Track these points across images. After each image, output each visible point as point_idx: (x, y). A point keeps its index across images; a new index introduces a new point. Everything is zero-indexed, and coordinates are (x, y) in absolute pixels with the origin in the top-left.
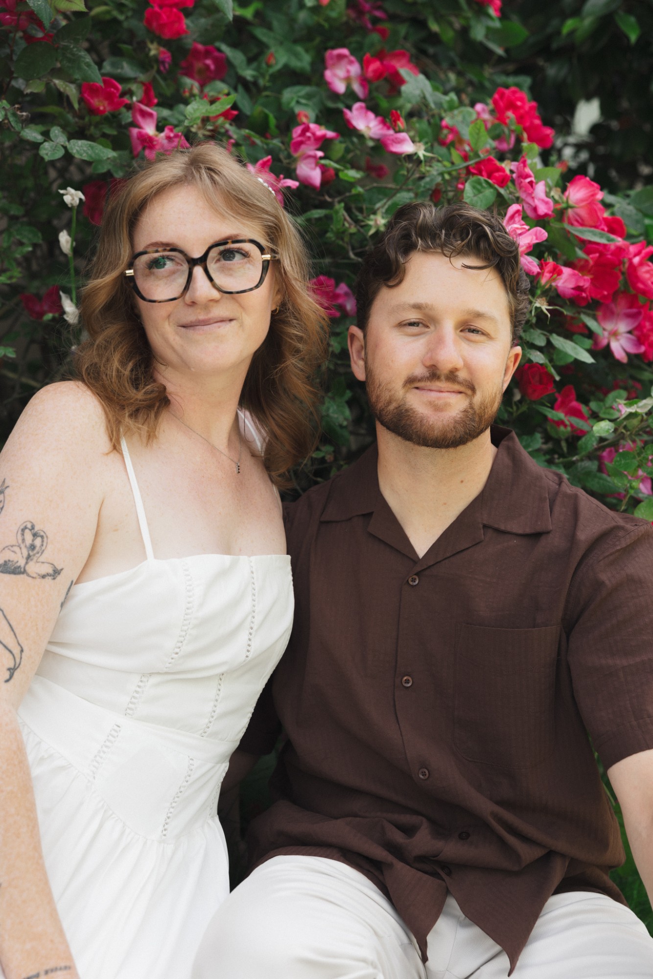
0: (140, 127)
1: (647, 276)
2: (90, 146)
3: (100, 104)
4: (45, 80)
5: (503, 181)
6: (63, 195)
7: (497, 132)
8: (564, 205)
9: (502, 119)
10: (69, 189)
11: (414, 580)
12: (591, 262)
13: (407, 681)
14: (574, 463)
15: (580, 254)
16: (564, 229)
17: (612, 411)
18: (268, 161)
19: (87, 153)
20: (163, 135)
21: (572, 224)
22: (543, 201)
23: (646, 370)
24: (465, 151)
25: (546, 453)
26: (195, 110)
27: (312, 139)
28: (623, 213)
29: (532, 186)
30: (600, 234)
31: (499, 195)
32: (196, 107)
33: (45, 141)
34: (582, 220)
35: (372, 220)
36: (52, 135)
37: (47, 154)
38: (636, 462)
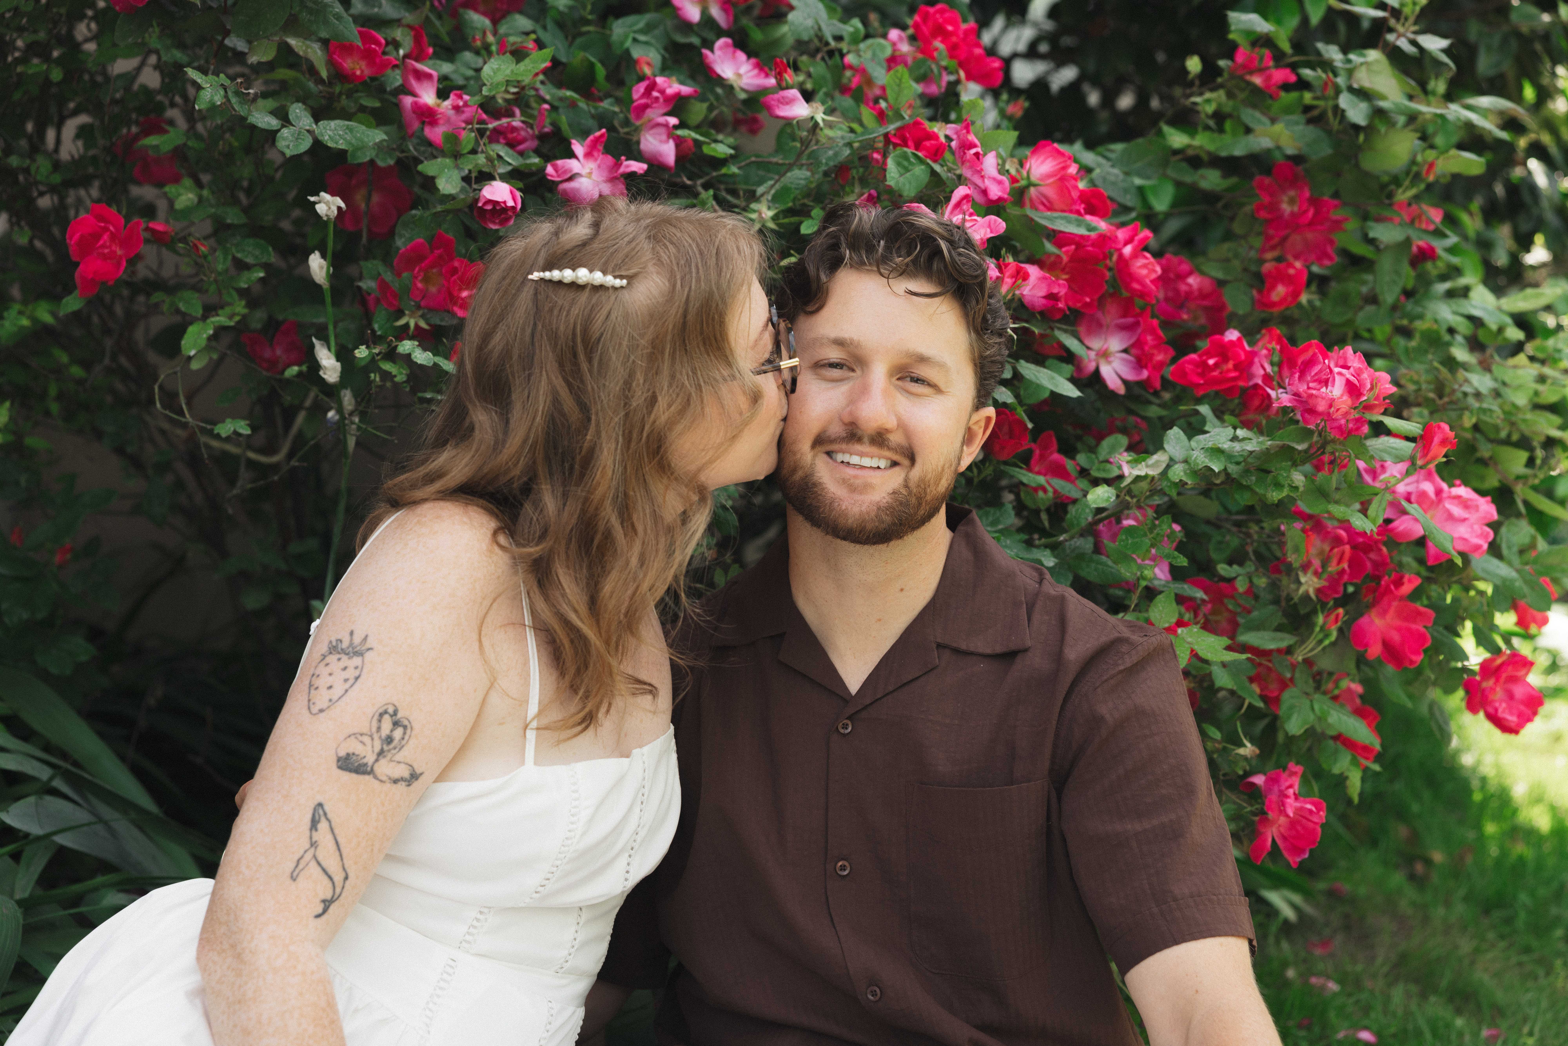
0: (414, 94)
1: (1144, 272)
2: (348, 127)
3: (356, 66)
4: (277, 38)
5: (937, 153)
6: (315, 203)
7: (922, 71)
8: (1023, 183)
9: (927, 52)
10: (323, 194)
11: (845, 727)
12: (1065, 258)
13: (843, 868)
14: (1061, 543)
15: (1050, 248)
16: (1027, 216)
17: (1108, 466)
18: (602, 135)
19: (345, 139)
20: (447, 103)
21: (1037, 209)
22: (994, 179)
23: (1150, 403)
24: (881, 108)
25: (1020, 530)
26: (495, 72)
27: (661, 100)
28: (1104, 179)
29: (978, 159)
30: (1077, 220)
31: (933, 173)
32: (495, 66)
33: (283, 126)
34: (1049, 202)
35: (754, 211)
36: (291, 117)
37: (288, 147)
38: (1147, 541)
